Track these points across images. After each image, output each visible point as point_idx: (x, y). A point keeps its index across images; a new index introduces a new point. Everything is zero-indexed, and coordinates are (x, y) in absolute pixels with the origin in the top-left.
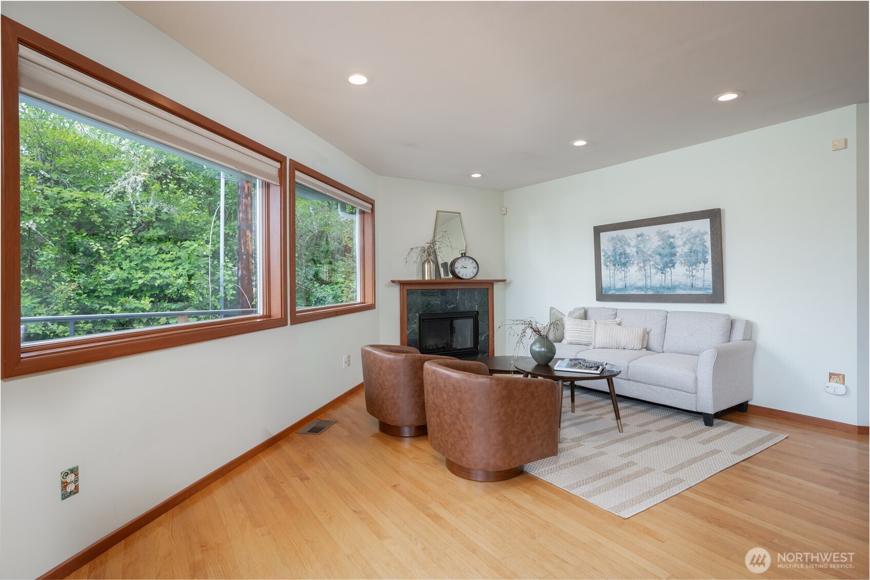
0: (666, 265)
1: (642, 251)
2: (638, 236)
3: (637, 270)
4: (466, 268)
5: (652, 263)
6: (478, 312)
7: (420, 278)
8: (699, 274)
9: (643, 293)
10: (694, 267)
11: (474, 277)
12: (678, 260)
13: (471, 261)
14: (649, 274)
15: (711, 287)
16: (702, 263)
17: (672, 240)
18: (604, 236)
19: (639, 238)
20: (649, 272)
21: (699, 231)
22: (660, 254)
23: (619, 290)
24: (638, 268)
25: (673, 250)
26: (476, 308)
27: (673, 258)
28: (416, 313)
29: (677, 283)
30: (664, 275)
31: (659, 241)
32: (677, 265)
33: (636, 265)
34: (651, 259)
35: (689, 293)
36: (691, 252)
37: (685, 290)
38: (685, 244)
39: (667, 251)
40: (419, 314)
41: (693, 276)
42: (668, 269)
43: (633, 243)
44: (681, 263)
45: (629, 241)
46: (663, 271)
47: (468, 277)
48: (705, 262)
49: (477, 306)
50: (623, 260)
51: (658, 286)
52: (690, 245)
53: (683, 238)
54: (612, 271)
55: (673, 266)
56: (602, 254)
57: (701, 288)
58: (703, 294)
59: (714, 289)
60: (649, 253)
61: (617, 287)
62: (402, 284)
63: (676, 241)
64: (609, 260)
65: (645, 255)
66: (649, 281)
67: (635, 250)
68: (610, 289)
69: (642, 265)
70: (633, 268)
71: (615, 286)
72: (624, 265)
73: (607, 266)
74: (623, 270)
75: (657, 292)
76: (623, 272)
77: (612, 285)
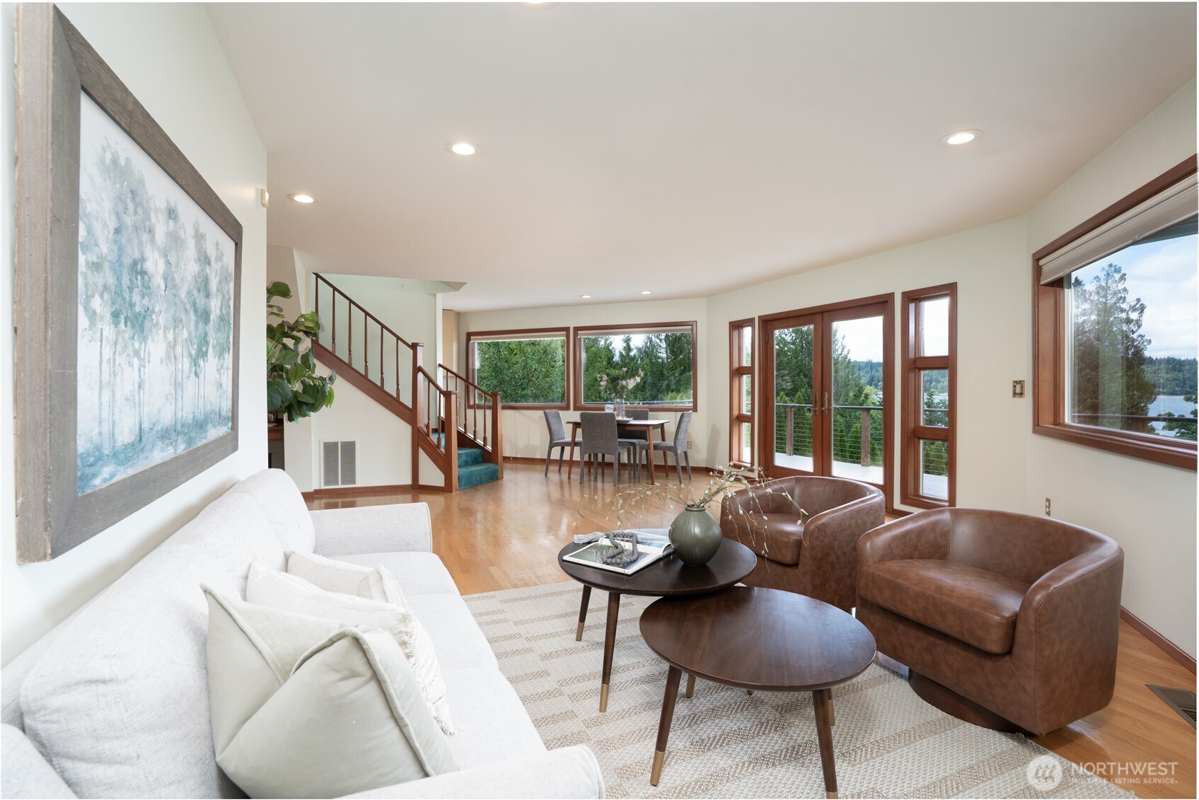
33: (160, 332)
51: (192, 418)
66: (179, 402)
68: (99, 459)
69: (170, 336)
70: (156, 346)
71: (113, 435)
72: (139, 322)
73: (92, 316)
74: (137, 353)
75: (190, 442)
76: (136, 361)
77: (106, 428)
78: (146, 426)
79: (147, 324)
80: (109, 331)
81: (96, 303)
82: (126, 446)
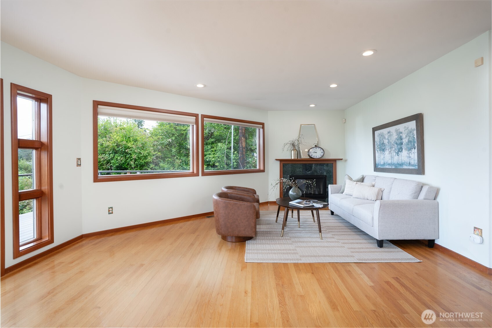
0: (399, 151)
1: (390, 142)
2: (388, 133)
3: (388, 153)
4: (316, 153)
5: (394, 149)
6: (326, 176)
7: (290, 158)
8: (412, 156)
9: (390, 167)
10: (410, 152)
11: (321, 157)
12: (404, 147)
13: (320, 149)
14: (393, 156)
15: (417, 164)
16: (413, 149)
17: (401, 134)
18: (377, 133)
19: (389, 134)
20: (393, 154)
21: (412, 128)
22: (397, 144)
23: (382, 165)
24: (388, 152)
25: (402, 140)
26: (325, 174)
27: (402, 146)
28: (288, 175)
29: (403, 162)
30: (398, 156)
31: (396, 136)
32: (403, 150)
33: (388, 150)
34: (393, 146)
35: (408, 168)
36: (409, 142)
37: (407, 166)
38: (406, 136)
39: (399, 141)
40: (290, 176)
41: (410, 157)
42: (400, 153)
43: (386, 137)
44: (405, 149)
45: (385, 136)
46: (397, 154)
47: (318, 157)
48: (415, 148)
49: (325, 173)
50: (383, 148)
51: (396, 163)
52: (408, 137)
53: (405, 133)
54: (379, 154)
55: (402, 151)
56: (376, 144)
57: (413, 165)
58: (414, 169)
59: (418, 165)
60: (392, 143)
61: (381, 164)
62: (281, 161)
63: (403, 135)
64: (378, 147)
65: (391, 144)
66: (393, 160)
67: (387, 141)
68: (379, 165)
69: (390, 150)
70: (387, 152)
71: (380, 163)
72: (383, 150)
73: (377, 151)
74: (383, 154)
75: (396, 167)
76: (383, 155)
77: (379, 162)
78: (385, 163)
79: (385, 150)
80: (379, 152)
81: (378, 150)
82: (382, 164)
